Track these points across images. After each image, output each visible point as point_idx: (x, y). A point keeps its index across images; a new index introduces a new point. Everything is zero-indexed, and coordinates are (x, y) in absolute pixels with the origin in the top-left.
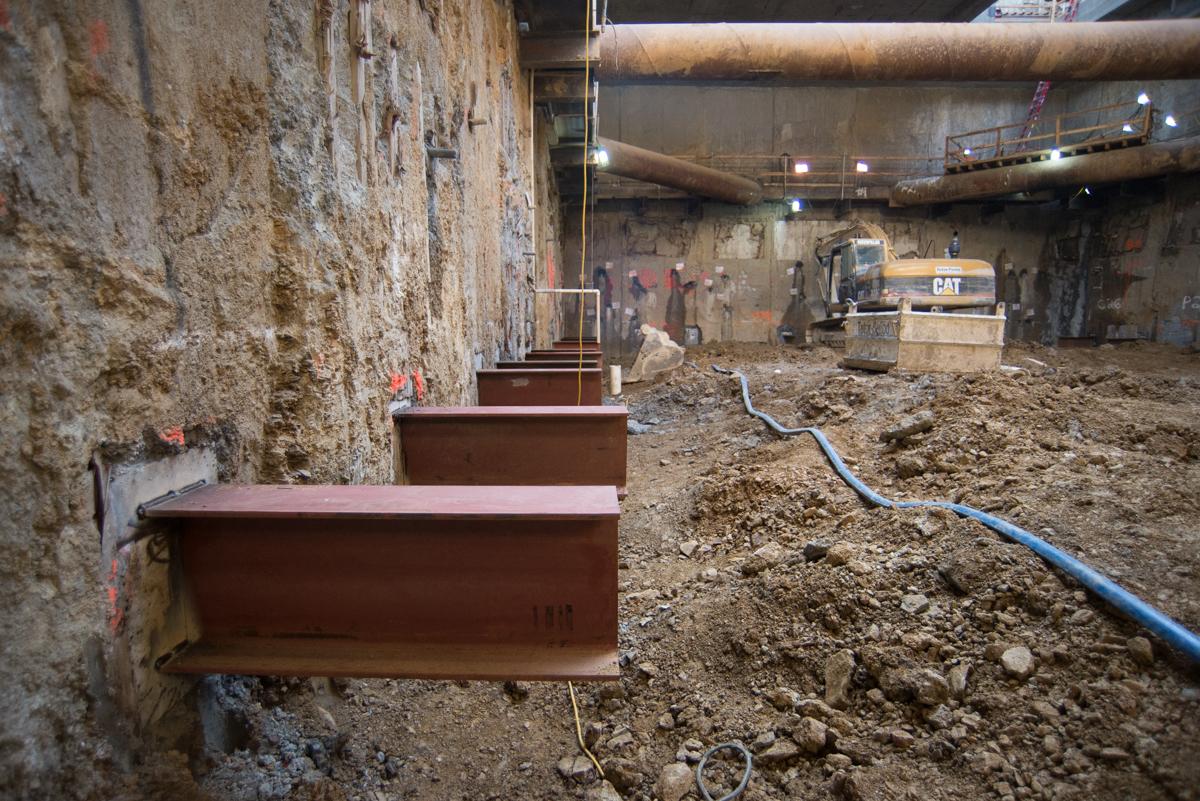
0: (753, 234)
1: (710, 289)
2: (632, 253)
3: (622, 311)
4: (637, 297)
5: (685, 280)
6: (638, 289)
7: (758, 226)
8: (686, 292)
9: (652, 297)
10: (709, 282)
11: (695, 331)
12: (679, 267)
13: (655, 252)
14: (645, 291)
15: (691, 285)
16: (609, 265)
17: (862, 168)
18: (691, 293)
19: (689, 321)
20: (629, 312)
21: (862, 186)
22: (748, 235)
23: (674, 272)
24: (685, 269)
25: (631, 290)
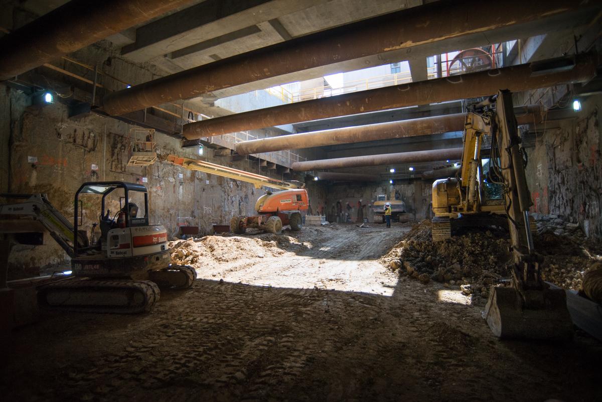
0: (383, 190)
1: (370, 207)
2: (347, 197)
3: (345, 214)
4: (349, 210)
5: (362, 205)
6: (349, 207)
7: (384, 187)
8: (363, 208)
9: (353, 209)
10: (370, 205)
11: (366, 219)
12: (361, 201)
13: (354, 197)
14: (351, 208)
15: (364, 206)
16: (341, 201)
17: (411, 169)
18: (364, 208)
19: (364, 217)
20: (347, 214)
21: (412, 174)
22: (381, 190)
23: (359, 202)
24: (363, 201)
25: (347, 208)
